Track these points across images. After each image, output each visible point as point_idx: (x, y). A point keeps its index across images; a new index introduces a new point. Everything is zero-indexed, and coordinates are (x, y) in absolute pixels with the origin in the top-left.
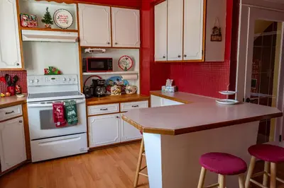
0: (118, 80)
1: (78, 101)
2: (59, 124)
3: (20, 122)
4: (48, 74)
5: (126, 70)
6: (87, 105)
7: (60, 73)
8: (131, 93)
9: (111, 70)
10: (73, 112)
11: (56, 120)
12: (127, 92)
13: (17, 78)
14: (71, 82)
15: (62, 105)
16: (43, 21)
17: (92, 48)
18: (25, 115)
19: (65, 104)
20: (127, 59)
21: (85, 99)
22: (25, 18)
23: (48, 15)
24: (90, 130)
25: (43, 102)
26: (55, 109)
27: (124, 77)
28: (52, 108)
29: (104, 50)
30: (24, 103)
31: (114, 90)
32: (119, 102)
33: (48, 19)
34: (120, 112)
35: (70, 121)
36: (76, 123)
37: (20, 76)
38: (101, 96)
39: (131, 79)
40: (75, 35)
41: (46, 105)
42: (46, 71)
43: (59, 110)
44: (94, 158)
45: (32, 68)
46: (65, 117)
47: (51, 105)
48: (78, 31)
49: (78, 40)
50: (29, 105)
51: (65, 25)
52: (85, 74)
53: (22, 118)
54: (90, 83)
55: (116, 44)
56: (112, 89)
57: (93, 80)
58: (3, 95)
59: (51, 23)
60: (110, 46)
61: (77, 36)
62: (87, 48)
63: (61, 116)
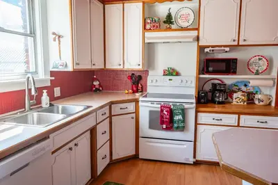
0: (246, 85)
1: (186, 106)
2: (164, 126)
3: (132, 118)
4: (167, 75)
5: (257, 73)
6: (197, 112)
7: (178, 74)
8: (261, 103)
9: (234, 73)
10: (180, 117)
11: (162, 123)
12: (257, 102)
13: (140, 78)
14: (188, 85)
15: (169, 108)
16: (164, 22)
17: (213, 47)
18: (137, 112)
19: (172, 107)
20: (260, 59)
21: (194, 105)
22: (149, 21)
23: (169, 16)
24: (198, 139)
25: (152, 102)
26: (162, 111)
27: (252, 83)
28: (159, 110)
29: (227, 49)
30: (137, 101)
31: (238, 98)
32: (239, 114)
33: (169, 19)
34: (238, 126)
35: (176, 125)
36: (182, 129)
37: (143, 76)
38: (220, 103)
39: (266, 86)
40: (195, 33)
41: (155, 105)
42: (164, 72)
43: (166, 113)
44: (199, 173)
45: (153, 69)
46: (171, 120)
47: (159, 106)
48: (197, 29)
49: (198, 39)
50: (140, 104)
51: (185, 25)
52: (202, 76)
53: (134, 115)
54: (208, 87)
55: (245, 40)
56: (235, 95)
57: (213, 84)
58: (127, 92)
59: (171, 23)
60: (236, 43)
61: (197, 34)
62: (208, 47)
63: (168, 119)
